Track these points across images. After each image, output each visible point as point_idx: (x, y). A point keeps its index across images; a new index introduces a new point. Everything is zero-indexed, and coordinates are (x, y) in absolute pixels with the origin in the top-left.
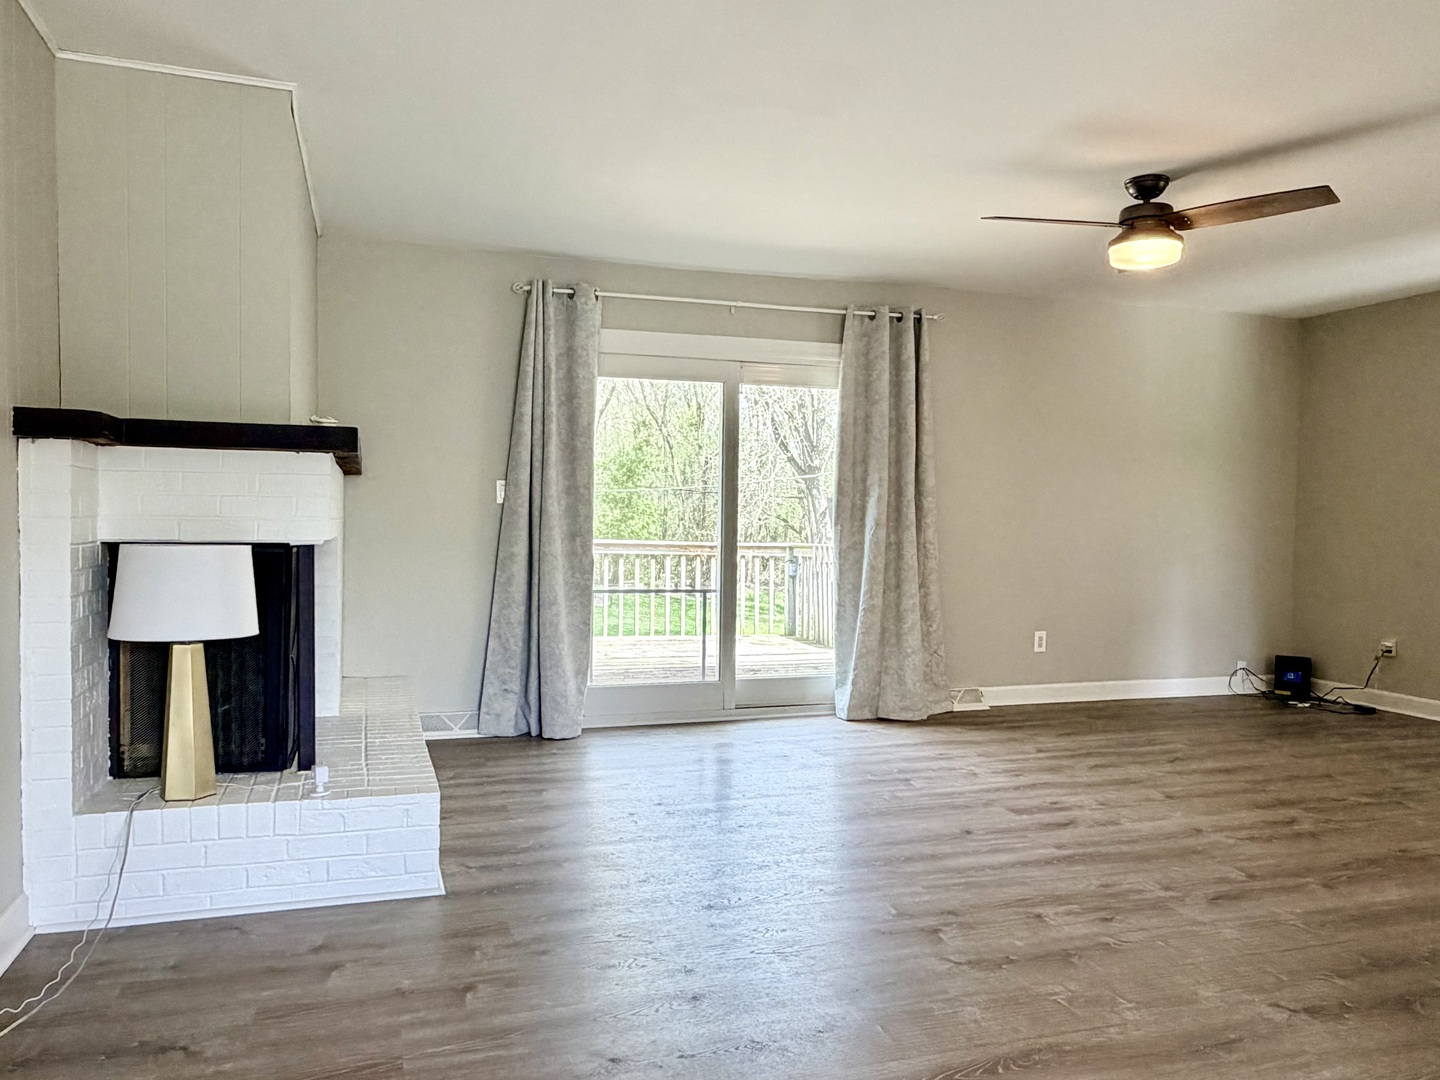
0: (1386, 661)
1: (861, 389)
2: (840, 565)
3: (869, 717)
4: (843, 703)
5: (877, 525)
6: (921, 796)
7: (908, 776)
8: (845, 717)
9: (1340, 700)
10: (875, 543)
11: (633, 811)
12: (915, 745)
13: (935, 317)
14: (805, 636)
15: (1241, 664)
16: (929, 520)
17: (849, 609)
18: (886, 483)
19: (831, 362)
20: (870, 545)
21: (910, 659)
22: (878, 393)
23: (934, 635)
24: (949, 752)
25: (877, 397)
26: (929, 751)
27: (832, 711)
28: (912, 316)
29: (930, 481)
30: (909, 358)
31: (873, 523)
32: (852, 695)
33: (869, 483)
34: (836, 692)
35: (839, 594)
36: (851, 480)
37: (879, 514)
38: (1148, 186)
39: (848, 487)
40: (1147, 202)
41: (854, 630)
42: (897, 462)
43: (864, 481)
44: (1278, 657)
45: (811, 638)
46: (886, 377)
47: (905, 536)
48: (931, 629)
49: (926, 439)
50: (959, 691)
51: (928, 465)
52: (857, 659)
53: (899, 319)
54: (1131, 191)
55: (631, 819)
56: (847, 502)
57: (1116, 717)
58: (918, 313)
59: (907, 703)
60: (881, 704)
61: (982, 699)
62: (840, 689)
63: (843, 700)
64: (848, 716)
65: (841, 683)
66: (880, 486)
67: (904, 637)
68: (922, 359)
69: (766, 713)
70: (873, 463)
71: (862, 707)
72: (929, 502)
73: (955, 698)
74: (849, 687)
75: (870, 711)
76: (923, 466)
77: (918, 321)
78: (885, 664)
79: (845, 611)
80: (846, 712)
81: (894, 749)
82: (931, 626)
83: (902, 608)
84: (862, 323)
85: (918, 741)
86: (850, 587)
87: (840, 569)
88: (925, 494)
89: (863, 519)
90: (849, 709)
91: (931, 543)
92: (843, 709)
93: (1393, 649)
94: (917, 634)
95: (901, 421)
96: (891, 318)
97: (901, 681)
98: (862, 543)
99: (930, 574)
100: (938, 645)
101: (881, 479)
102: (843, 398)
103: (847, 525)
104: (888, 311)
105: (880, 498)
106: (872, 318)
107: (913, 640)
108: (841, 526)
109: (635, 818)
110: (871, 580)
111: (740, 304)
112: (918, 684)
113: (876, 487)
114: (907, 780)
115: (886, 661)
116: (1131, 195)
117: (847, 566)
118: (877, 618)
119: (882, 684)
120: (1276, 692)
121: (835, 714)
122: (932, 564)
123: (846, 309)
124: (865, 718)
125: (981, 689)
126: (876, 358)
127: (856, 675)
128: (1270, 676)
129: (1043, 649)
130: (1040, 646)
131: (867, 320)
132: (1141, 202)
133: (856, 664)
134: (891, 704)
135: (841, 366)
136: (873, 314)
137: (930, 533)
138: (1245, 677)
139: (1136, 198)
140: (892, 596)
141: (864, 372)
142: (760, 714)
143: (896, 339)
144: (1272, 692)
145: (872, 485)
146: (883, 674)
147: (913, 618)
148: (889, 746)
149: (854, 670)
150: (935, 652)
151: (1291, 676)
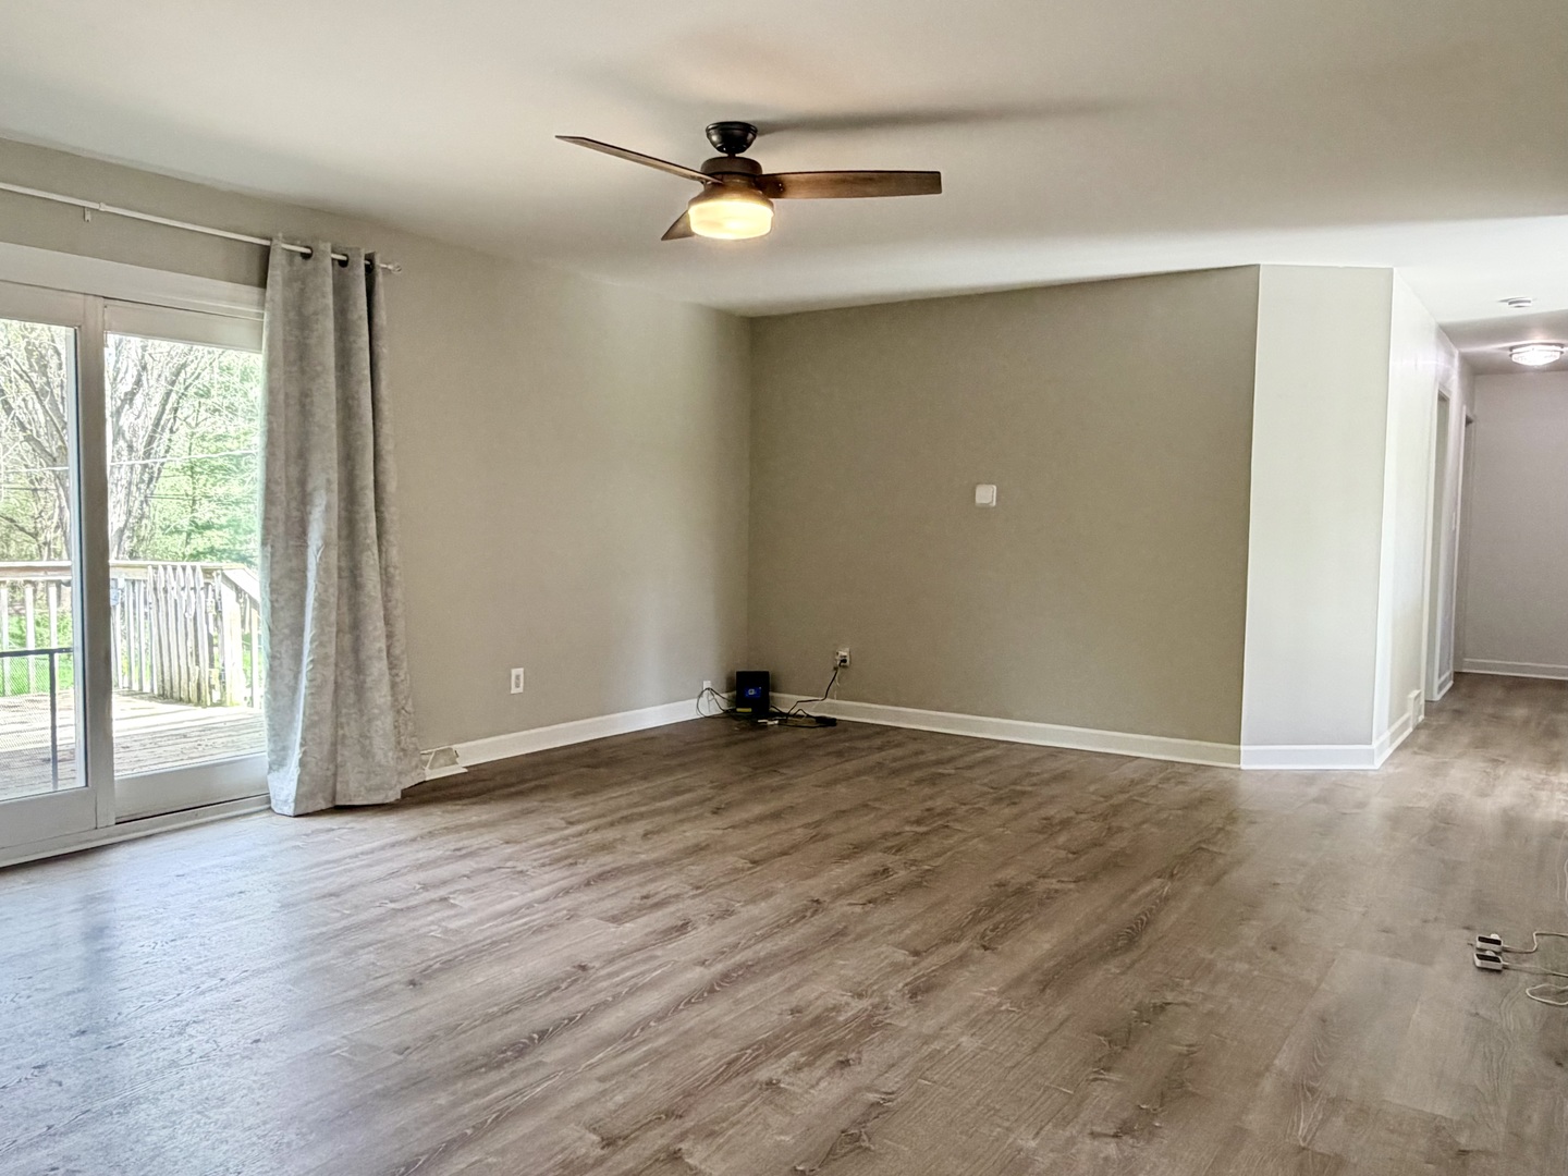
0: (843, 670)
1: (293, 355)
2: (272, 602)
3: (324, 807)
4: (286, 792)
5: (326, 544)
6: (481, 922)
7: (442, 892)
8: (291, 812)
9: (800, 713)
10: (324, 569)
11: (38, 1059)
12: (414, 840)
13: (390, 267)
14: (136, 687)
15: (707, 684)
16: (392, 537)
17: (287, 661)
18: (335, 487)
19: (248, 314)
20: (318, 573)
21: (379, 723)
22: (320, 364)
23: (401, 687)
24: (466, 842)
25: (319, 368)
26: (436, 849)
27: (267, 805)
28: (363, 262)
29: (391, 486)
30: (360, 317)
31: (320, 543)
32: (300, 781)
33: (310, 487)
34: (269, 777)
35: (271, 643)
36: (284, 482)
37: (329, 529)
38: (734, 136)
39: (281, 491)
40: (732, 156)
41: (294, 689)
42: (348, 459)
43: (302, 483)
44: (738, 673)
45: (147, 689)
46: (331, 339)
47: (364, 558)
48: (398, 680)
49: (386, 429)
50: (431, 753)
51: (390, 463)
52: (306, 729)
53: (343, 264)
54: (715, 138)
55: (45, 1079)
56: (279, 512)
57: (612, 762)
58: (370, 258)
59: (376, 781)
60: (339, 787)
61: (457, 760)
62: (275, 774)
63: (285, 787)
64: (295, 810)
65: (278, 763)
66: (329, 490)
67: (369, 694)
68: (376, 320)
69: (164, 824)
70: (316, 459)
71: (312, 795)
72: (392, 512)
73: (425, 763)
74: (292, 770)
75: (325, 799)
76: (382, 465)
77: (370, 270)
78: (340, 732)
79: (281, 665)
80: (293, 805)
81: (389, 853)
82: (397, 675)
83: (363, 656)
84: (291, 263)
85: (412, 834)
86: (286, 631)
87: (273, 607)
88: (387, 502)
89: (303, 534)
90: (297, 801)
91: (396, 568)
92: (286, 801)
93: (848, 659)
94: (385, 688)
95: (350, 402)
96: (333, 259)
97: (366, 754)
98: (303, 570)
99: (396, 608)
100: (406, 698)
101: (328, 481)
102: (271, 366)
103: (280, 545)
104: (329, 250)
105: (328, 508)
106: (306, 256)
107: (381, 696)
108: (272, 547)
109: (52, 1072)
110: (320, 620)
111: (104, 208)
112: (390, 754)
113: (323, 492)
114: (444, 899)
115: (342, 728)
116: (714, 144)
117: (282, 600)
118: (330, 673)
119: (339, 759)
120: (739, 710)
121: (270, 808)
122: (397, 594)
123: (271, 240)
124: (318, 808)
125: (455, 747)
126: (316, 313)
127: (304, 753)
128: (730, 694)
129: (520, 690)
130: (517, 686)
131: (299, 259)
132: (726, 155)
133: (303, 738)
134: (353, 786)
135: (266, 319)
136: (308, 251)
137: (394, 554)
138: (710, 697)
139: (720, 149)
140: (347, 639)
141: (296, 332)
142: (157, 826)
143: (341, 291)
144: (734, 710)
145: (315, 489)
146: (339, 747)
147: (378, 668)
148: (383, 848)
149: (302, 745)
150: (403, 708)
151: (752, 692)
